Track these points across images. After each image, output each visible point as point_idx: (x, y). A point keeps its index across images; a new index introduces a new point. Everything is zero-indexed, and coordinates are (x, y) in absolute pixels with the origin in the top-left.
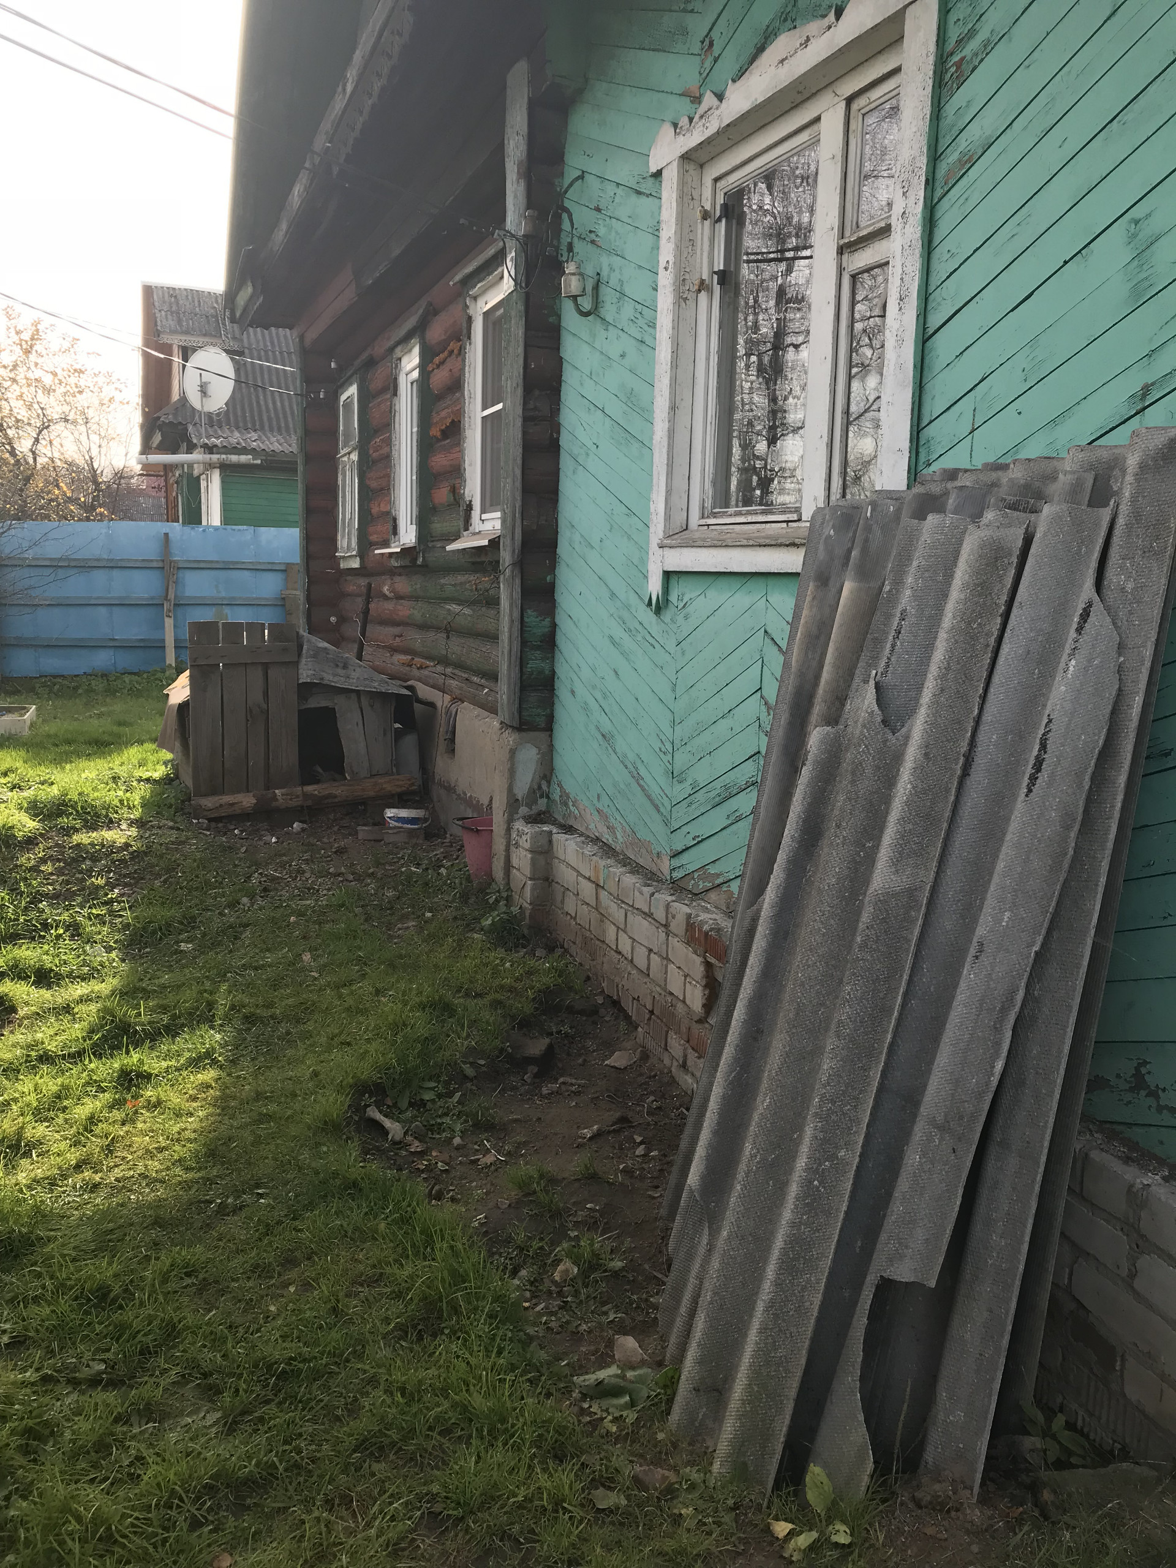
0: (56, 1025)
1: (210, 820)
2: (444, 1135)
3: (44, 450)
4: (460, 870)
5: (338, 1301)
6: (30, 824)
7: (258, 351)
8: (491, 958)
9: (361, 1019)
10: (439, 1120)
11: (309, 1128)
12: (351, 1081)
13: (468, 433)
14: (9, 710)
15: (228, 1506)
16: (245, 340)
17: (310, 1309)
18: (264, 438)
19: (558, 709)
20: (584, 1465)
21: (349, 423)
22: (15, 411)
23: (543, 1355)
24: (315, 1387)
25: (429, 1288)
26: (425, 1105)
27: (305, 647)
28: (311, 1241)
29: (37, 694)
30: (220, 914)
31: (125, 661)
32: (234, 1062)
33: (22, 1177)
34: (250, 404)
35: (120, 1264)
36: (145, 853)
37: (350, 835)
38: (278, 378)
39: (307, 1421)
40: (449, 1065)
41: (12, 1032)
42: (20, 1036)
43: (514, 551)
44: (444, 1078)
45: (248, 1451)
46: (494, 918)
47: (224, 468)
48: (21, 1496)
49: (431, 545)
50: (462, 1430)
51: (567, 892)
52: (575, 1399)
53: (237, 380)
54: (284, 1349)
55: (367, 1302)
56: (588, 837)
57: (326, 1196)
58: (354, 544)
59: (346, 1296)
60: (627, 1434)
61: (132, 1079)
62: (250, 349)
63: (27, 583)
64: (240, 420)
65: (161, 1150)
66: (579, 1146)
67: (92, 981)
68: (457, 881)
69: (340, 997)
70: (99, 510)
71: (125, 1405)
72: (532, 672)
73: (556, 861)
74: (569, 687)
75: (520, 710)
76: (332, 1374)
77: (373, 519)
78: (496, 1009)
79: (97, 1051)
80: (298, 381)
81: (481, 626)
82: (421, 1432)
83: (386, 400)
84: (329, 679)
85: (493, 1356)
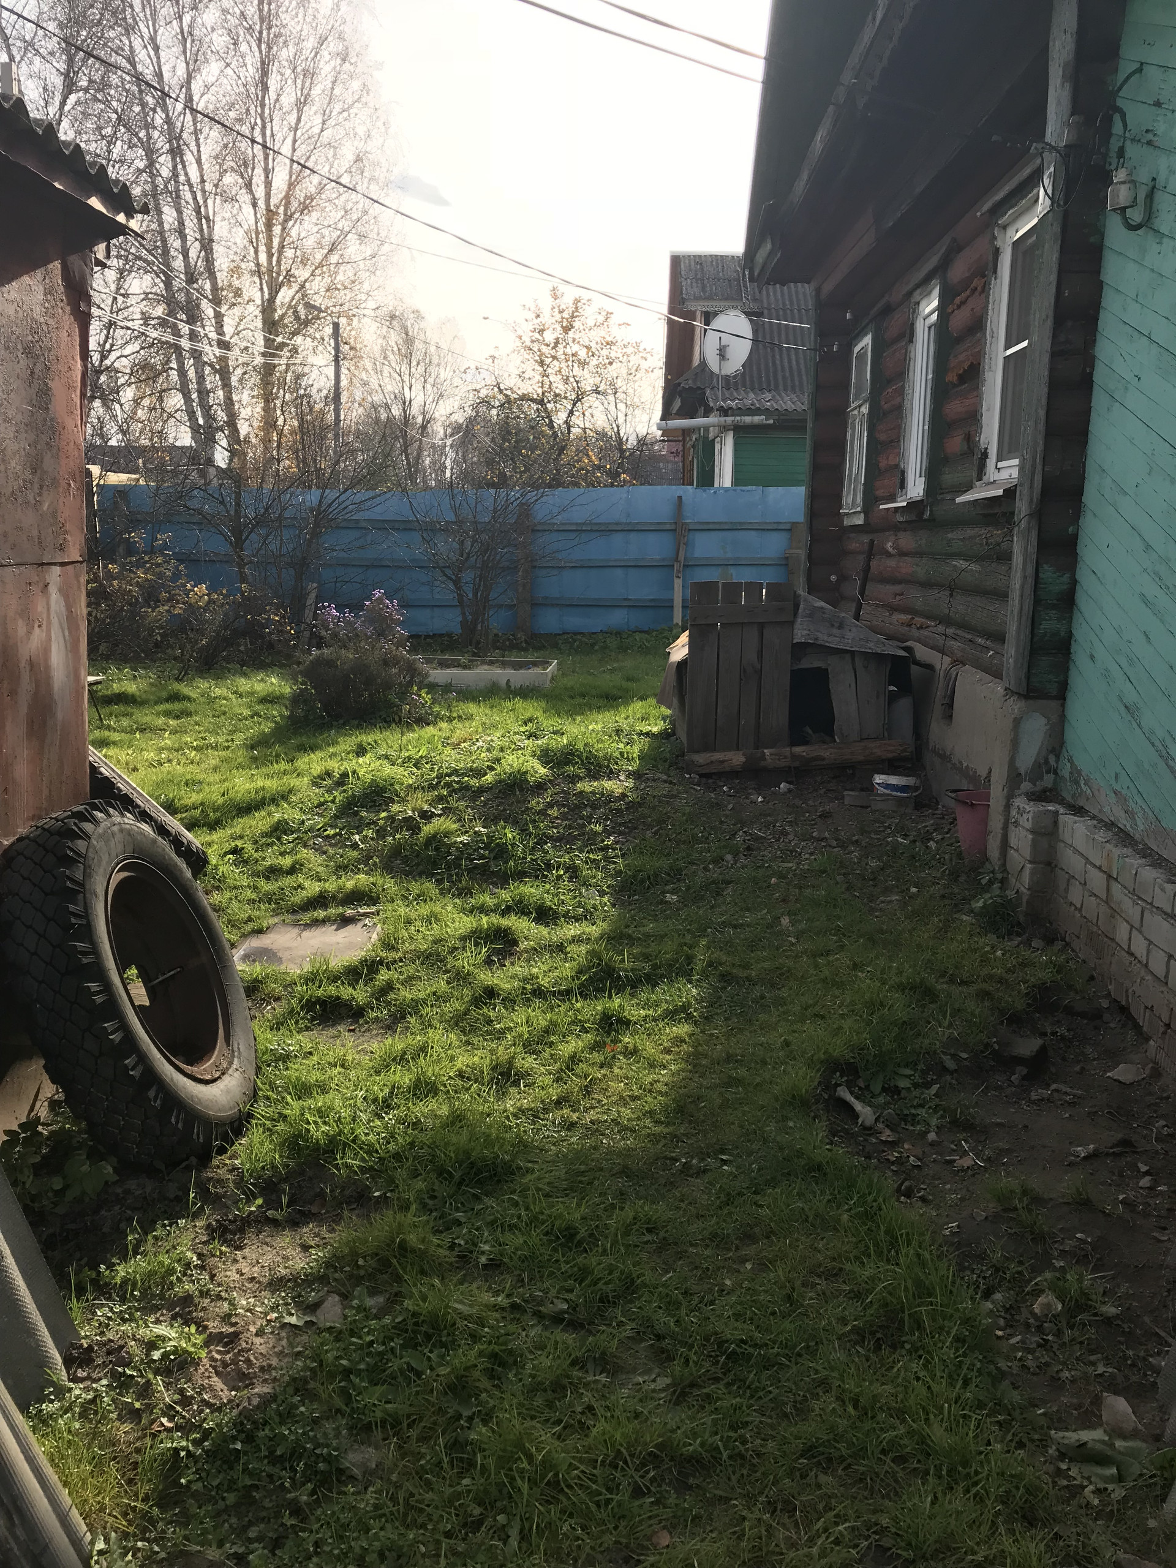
0: (550, 961)
1: (701, 775)
2: (918, 1127)
3: (577, 422)
4: (951, 845)
5: (793, 1289)
6: (541, 771)
7: (777, 310)
8: (981, 944)
9: (837, 992)
10: (913, 1111)
11: (777, 1100)
12: (822, 1056)
13: (988, 375)
14: (535, 664)
15: (670, 1480)
16: (765, 300)
17: (766, 1292)
18: (778, 397)
19: (1073, 675)
20: (1057, 1536)
21: (862, 375)
22: (554, 385)
23: (1015, 1396)
24: (764, 1376)
25: (890, 1294)
26: (899, 1093)
27: (801, 606)
28: (771, 1220)
29: (560, 649)
30: (704, 868)
31: (637, 620)
32: (708, 1019)
33: (510, 1105)
34: (766, 365)
35: (587, 1208)
36: (640, 805)
37: (836, 798)
38: (795, 335)
39: (755, 1410)
40: (928, 1053)
41: (512, 964)
42: (518, 969)
43: (1032, 500)
44: (921, 1066)
45: (693, 1428)
46: (986, 901)
47: (738, 429)
48: (482, 1420)
49: (939, 497)
50: (919, 1461)
51: (1072, 881)
52: (1051, 1457)
53: (755, 341)
54: (736, 1329)
55: (824, 1297)
56: (1101, 821)
57: (789, 1174)
58: (859, 500)
59: (803, 1285)
60: (1112, 1511)
61: (612, 1024)
62: (769, 309)
63: (554, 547)
64: (755, 379)
65: (634, 1098)
66: (1072, 1165)
67: (585, 923)
68: (947, 857)
69: (816, 966)
70: (622, 476)
71: (583, 1350)
72: (1045, 634)
73: (1061, 845)
74: (1088, 650)
75: (1029, 675)
76: (782, 1366)
77: (881, 473)
78: (983, 1001)
79: (584, 992)
80: (813, 335)
81: (989, 583)
82: (872, 1453)
83: (901, 348)
84: (823, 638)
85: (958, 1386)
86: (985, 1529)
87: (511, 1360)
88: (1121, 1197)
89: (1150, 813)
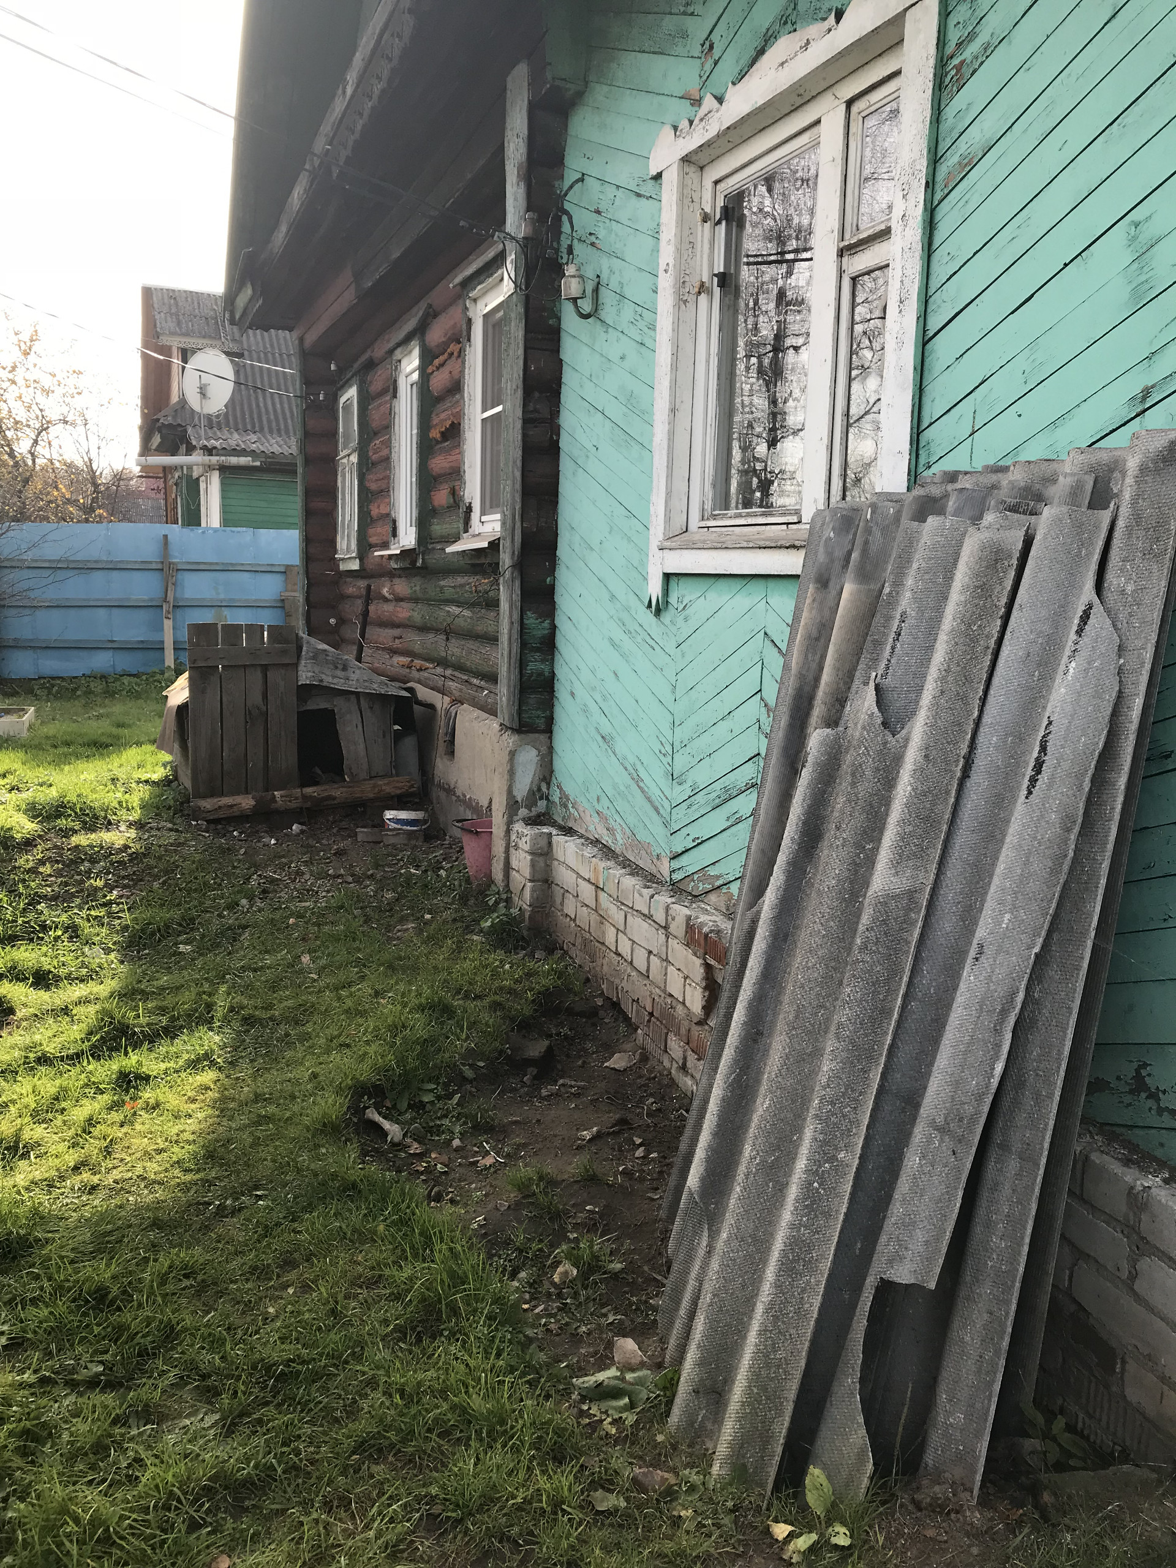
0: (54, 1026)
1: (209, 822)
2: (443, 1137)
3: (42, 452)
4: (460, 872)
5: (337, 1303)
6: (28, 826)
7: (258, 353)
8: (491, 960)
9: (360, 1021)
10: (438, 1122)
11: (308, 1130)
12: (350, 1082)
13: (468, 435)
14: (8, 712)
15: (226, 1508)
16: (245, 342)
17: (309, 1311)
18: (263, 439)
19: (558, 710)
20: (583, 1467)
21: (349, 425)
22: (14, 412)
23: (542, 1357)
24: (313, 1389)
25: (428, 1289)
26: (424, 1107)
27: (304, 648)
28: (310, 1243)
29: (35, 695)
30: (219, 915)
31: (124, 662)
32: (232, 1063)
33: (20, 1179)
34: (250, 406)
35: (118, 1265)
36: (144, 855)
37: (349, 836)
38: (277, 380)
39: (306, 1423)
40: (449, 1066)
41: (10, 1034)
42: (19, 1038)
43: (513, 553)
44: (443, 1080)
45: (246, 1453)
46: (493, 920)
47: (223, 469)
49: (430, 547)
50: (461, 1431)
51: (567, 894)
52: (575, 1401)
53: (237, 383)
54: (283, 1351)
55: (366, 1305)
56: (587, 839)
57: (325, 1197)
58: (354, 545)
59: (345, 1298)
61: (130, 1081)
62: (250, 351)
63: (25, 585)
64: (239, 420)
65: (160, 1151)
66: (579, 1148)
67: (91, 983)
68: (456, 883)
69: (339, 999)
70: (98, 512)
71: (124, 1407)
72: (531, 675)
73: (556, 863)
74: (569, 688)
75: (520, 712)
76: (331, 1376)
77: (373, 521)
78: (495, 1011)
79: (96, 1053)
80: (298, 383)
81: (480, 628)
82: (420, 1434)
83: (386, 402)
84: (328, 680)
85: (492, 1358)
87: (45, 1433)
88: (621, 1169)
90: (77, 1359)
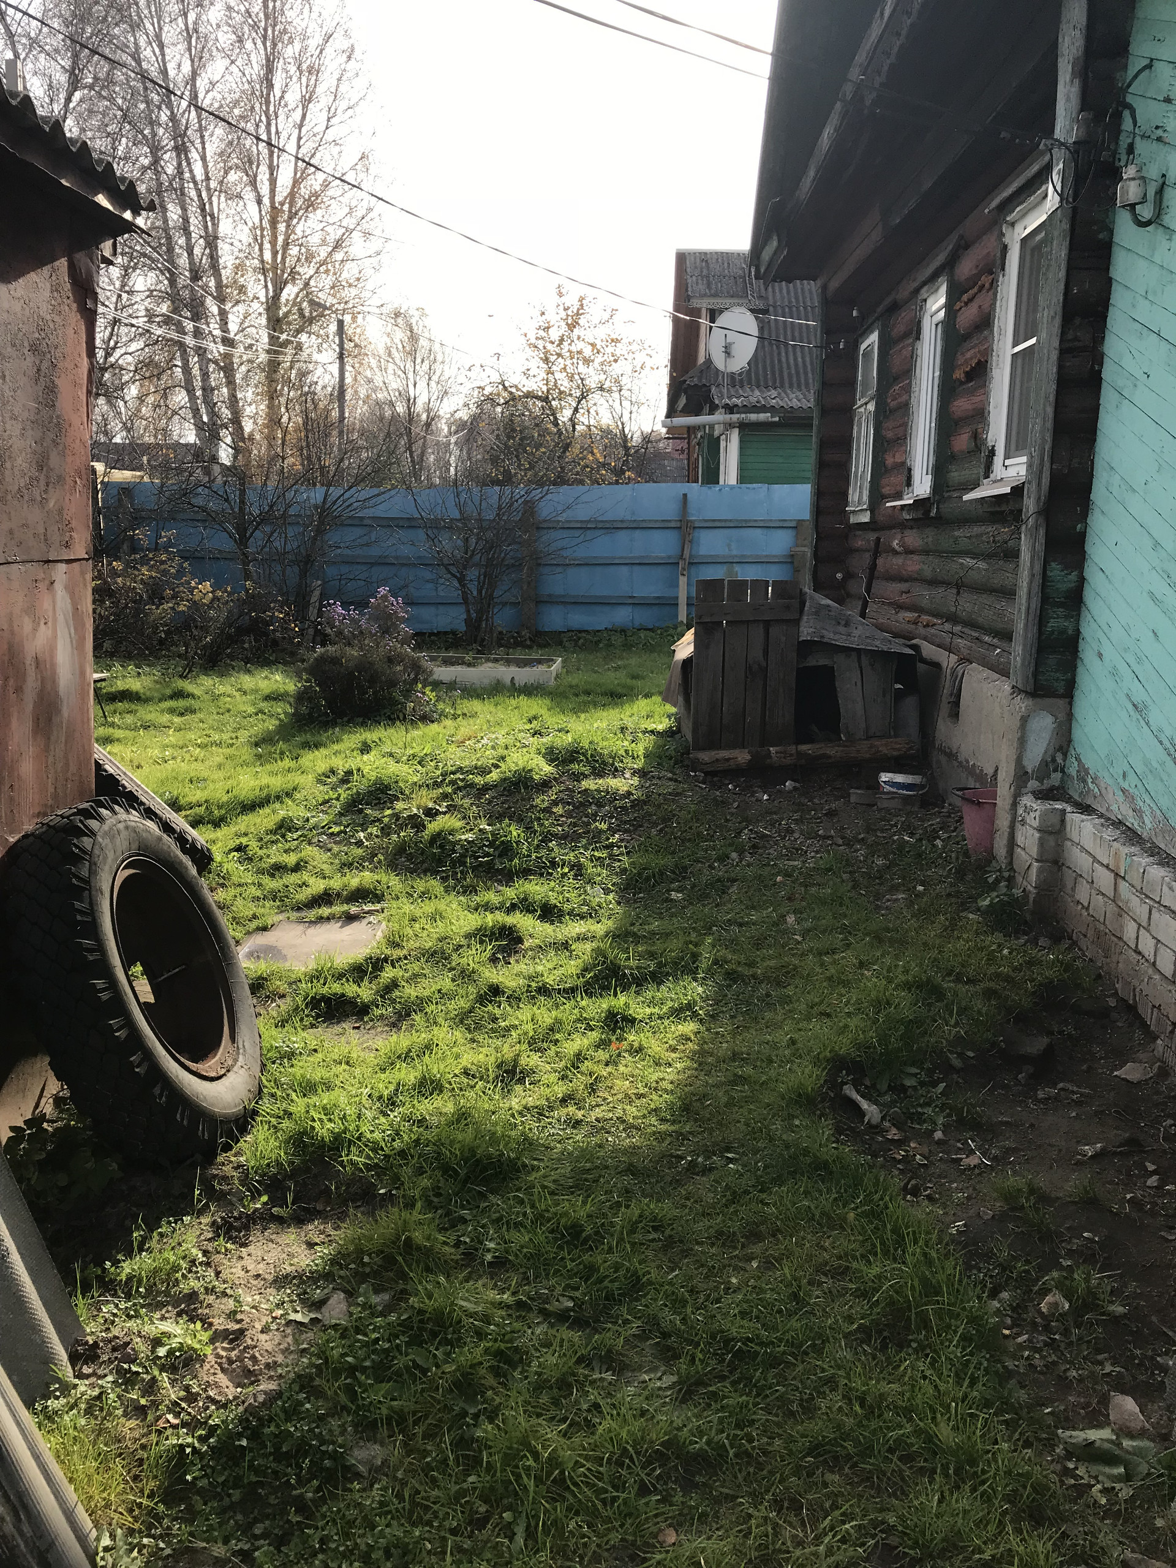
0: (554, 959)
1: (706, 773)
2: (925, 1126)
3: (582, 419)
4: (958, 843)
5: (800, 1287)
6: (547, 769)
7: (783, 308)
8: (987, 943)
9: (843, 991)
10: (919, 1110)
11: (783, 1098)
12: (828, 1055)
13: (995, 373)
14: (539, 662)
15: (677, 1478)
16: (771, 298)
17: (772, 1290)
18: (783, 394)
19: (1081, 673)
20: (1064, 1535)
21: (869, 372)
22: (559, 382)
23: (1022, 1395)
24: (770, 1375)
25: (897, 1292)
26: (905, 1092)
27: (807, 604)
28: (777, 1218)
29: (564, 647)
30: (710, 866)
31: (642, 617)
32: (713, 1017)
33: (515, 1103)
34: (772, 362)
35: (592, 1205)
36: (645, 802)
37: (842, 797)
38: (801, 333)
39: (761, 1408)
40: (935, 1052)
41: (517, 961)
42: (524, 967)
43: (1039, 498)
44: (928, 1065)
45: (699, 1426)
46: (992, 899)
47: (743, 427)
48: (488, 1418)
49: (946, 495)
50: (926, 1460)
51: (1079, 879)
52: (1059, 1456)
53: (761, 338)
54: (742, 1327)
55: (830, 1295)
56: (1109, 819)
57: (795, 1172)
58: (865, 498)
59: (809, 1283)
60: (1119, 1510)
61: (617, 1022)
62: (775, 307)
63: (560, 544)
64: (761, 378)
65: (640, 1096)
66: (1079, 1163)
67: (590, 921)
68: (953, 855)
69: (822, 965)
70: (627, 474)
71: (589, 1348)
72: (1053, 632)
73: (1069, 843)
74: (1096, 648)
75: (1036, 674)
76: (789, 1364)
77: (887, 471)
78: (989, 1000)
79: (589, 990)
80: (819, 333)
81: (997, 581)
82: (879, 1452)
83: (908, 345)
84: (830, 636)
85: (965, 1385)
86: (992, 1528)
87: (517, 1357)
88: (1128, 1196)
89: (1158, 812)
90: (552, 1289)
